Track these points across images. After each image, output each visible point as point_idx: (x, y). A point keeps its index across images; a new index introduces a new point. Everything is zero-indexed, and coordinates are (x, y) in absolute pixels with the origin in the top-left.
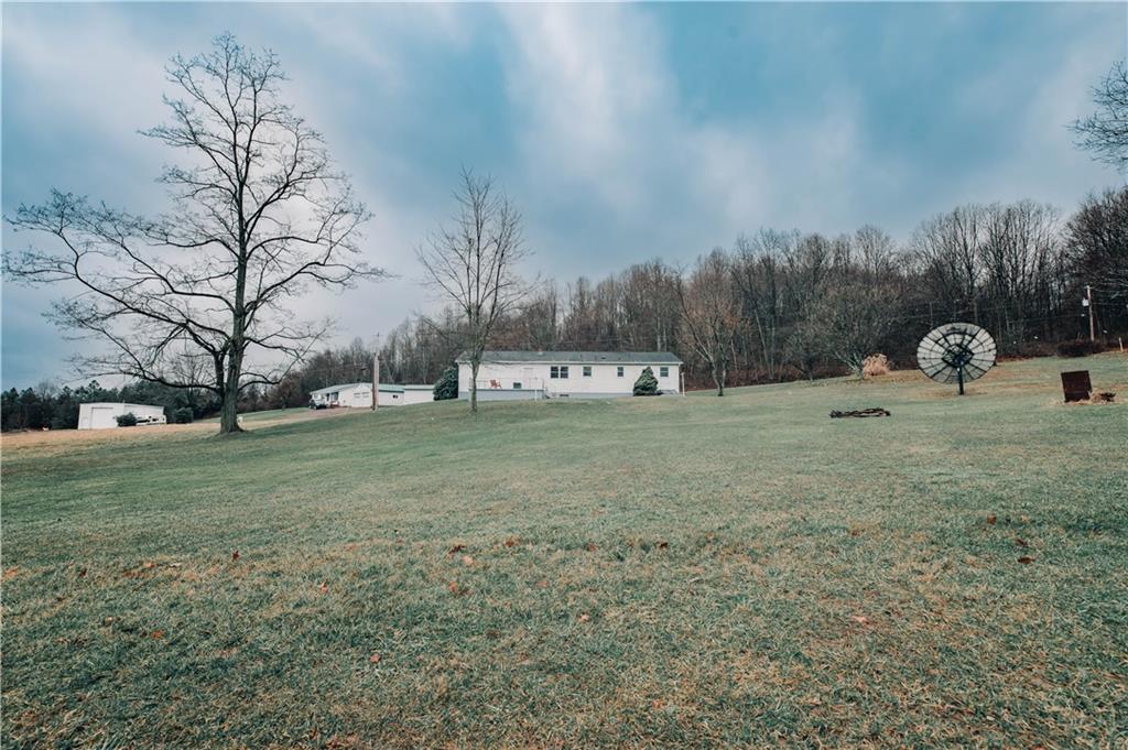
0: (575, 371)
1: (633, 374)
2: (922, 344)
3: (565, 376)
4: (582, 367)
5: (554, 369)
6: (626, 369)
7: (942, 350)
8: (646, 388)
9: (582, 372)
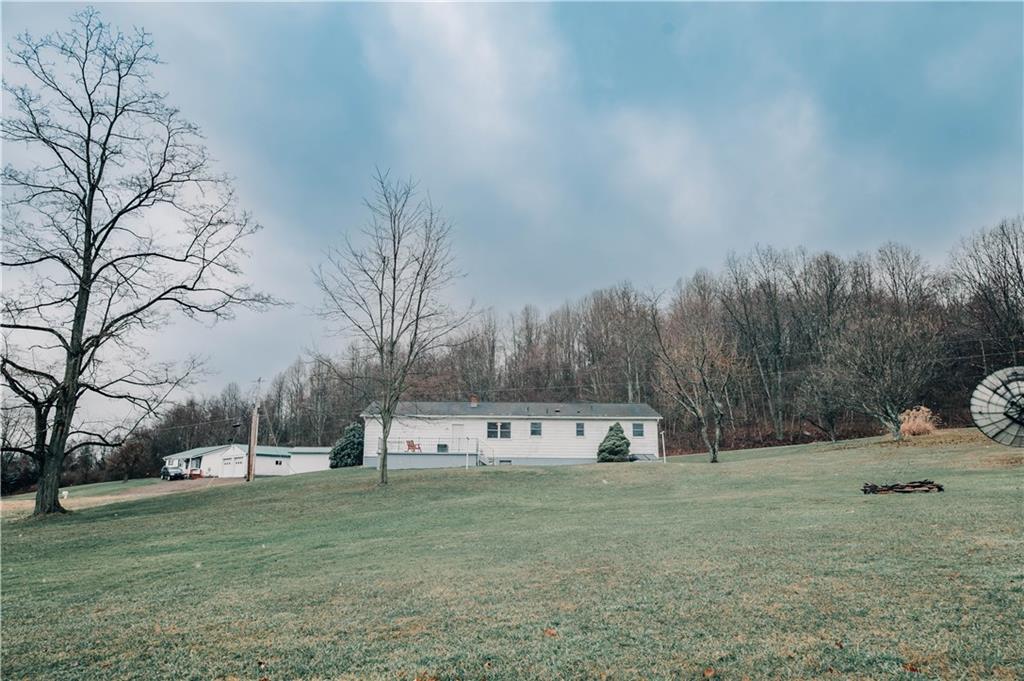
0: (520, 429)
1: (597, 433)
2: (976, 393)
3: (506, 434)
4: (529, 424)
5: (492, 426)
6: (587, 425)
7: (1004, 402)
8: (614, 452)
9: (529, 429)
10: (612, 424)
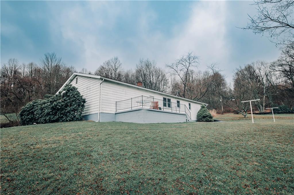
1: (194, 109)
3: (169, 106)
5: (164, 100)
6: (191, 104)
9: (177, 104)
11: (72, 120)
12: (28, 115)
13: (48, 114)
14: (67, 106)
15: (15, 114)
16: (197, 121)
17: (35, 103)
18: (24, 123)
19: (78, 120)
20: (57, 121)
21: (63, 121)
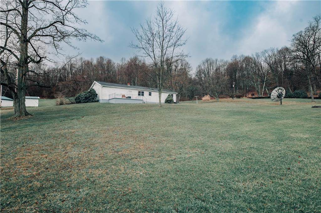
0: (146, 93)
1: (165, 96)
3: (143, 95)
4: (148, 92)
7: (277, 93)
8: (169, 101)
9: (149, 94)
10: (169, 94)
11: (92, 102)
12: (78, 100)
13: (84, 100)
14: (90, 97)
15: (73, 98)
16: (165, 103)
17: (81, 94)
18: (77, 103)
19: (94, 102)
20: (87, 102)
21: (89, 102)
